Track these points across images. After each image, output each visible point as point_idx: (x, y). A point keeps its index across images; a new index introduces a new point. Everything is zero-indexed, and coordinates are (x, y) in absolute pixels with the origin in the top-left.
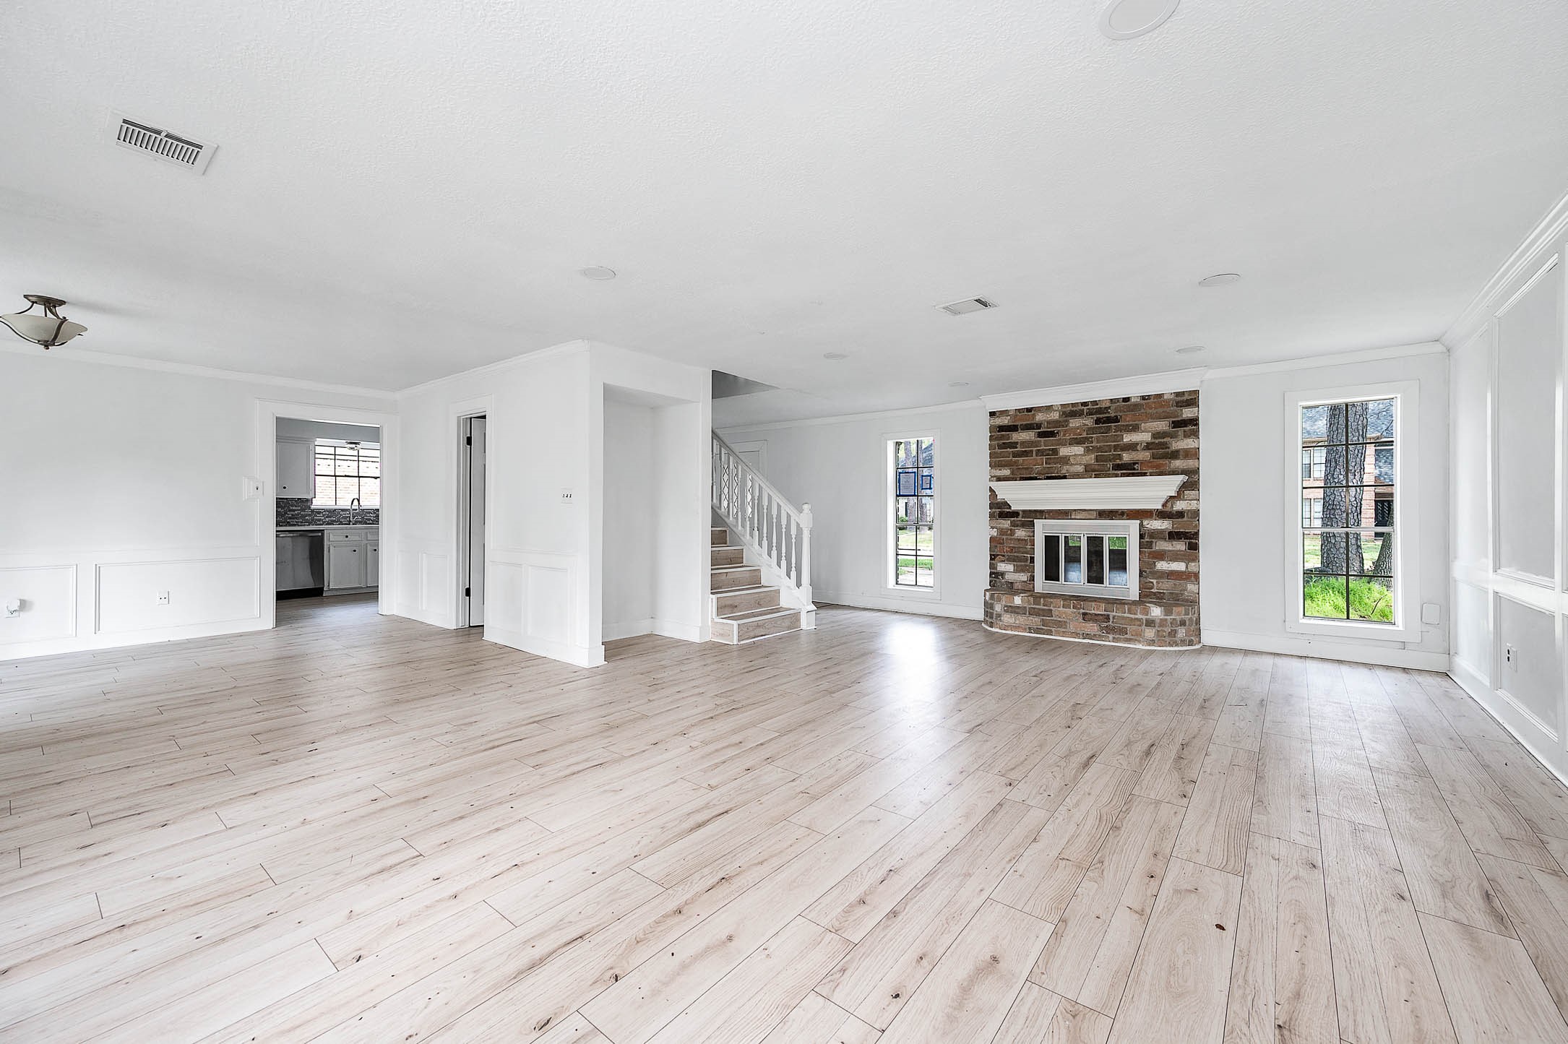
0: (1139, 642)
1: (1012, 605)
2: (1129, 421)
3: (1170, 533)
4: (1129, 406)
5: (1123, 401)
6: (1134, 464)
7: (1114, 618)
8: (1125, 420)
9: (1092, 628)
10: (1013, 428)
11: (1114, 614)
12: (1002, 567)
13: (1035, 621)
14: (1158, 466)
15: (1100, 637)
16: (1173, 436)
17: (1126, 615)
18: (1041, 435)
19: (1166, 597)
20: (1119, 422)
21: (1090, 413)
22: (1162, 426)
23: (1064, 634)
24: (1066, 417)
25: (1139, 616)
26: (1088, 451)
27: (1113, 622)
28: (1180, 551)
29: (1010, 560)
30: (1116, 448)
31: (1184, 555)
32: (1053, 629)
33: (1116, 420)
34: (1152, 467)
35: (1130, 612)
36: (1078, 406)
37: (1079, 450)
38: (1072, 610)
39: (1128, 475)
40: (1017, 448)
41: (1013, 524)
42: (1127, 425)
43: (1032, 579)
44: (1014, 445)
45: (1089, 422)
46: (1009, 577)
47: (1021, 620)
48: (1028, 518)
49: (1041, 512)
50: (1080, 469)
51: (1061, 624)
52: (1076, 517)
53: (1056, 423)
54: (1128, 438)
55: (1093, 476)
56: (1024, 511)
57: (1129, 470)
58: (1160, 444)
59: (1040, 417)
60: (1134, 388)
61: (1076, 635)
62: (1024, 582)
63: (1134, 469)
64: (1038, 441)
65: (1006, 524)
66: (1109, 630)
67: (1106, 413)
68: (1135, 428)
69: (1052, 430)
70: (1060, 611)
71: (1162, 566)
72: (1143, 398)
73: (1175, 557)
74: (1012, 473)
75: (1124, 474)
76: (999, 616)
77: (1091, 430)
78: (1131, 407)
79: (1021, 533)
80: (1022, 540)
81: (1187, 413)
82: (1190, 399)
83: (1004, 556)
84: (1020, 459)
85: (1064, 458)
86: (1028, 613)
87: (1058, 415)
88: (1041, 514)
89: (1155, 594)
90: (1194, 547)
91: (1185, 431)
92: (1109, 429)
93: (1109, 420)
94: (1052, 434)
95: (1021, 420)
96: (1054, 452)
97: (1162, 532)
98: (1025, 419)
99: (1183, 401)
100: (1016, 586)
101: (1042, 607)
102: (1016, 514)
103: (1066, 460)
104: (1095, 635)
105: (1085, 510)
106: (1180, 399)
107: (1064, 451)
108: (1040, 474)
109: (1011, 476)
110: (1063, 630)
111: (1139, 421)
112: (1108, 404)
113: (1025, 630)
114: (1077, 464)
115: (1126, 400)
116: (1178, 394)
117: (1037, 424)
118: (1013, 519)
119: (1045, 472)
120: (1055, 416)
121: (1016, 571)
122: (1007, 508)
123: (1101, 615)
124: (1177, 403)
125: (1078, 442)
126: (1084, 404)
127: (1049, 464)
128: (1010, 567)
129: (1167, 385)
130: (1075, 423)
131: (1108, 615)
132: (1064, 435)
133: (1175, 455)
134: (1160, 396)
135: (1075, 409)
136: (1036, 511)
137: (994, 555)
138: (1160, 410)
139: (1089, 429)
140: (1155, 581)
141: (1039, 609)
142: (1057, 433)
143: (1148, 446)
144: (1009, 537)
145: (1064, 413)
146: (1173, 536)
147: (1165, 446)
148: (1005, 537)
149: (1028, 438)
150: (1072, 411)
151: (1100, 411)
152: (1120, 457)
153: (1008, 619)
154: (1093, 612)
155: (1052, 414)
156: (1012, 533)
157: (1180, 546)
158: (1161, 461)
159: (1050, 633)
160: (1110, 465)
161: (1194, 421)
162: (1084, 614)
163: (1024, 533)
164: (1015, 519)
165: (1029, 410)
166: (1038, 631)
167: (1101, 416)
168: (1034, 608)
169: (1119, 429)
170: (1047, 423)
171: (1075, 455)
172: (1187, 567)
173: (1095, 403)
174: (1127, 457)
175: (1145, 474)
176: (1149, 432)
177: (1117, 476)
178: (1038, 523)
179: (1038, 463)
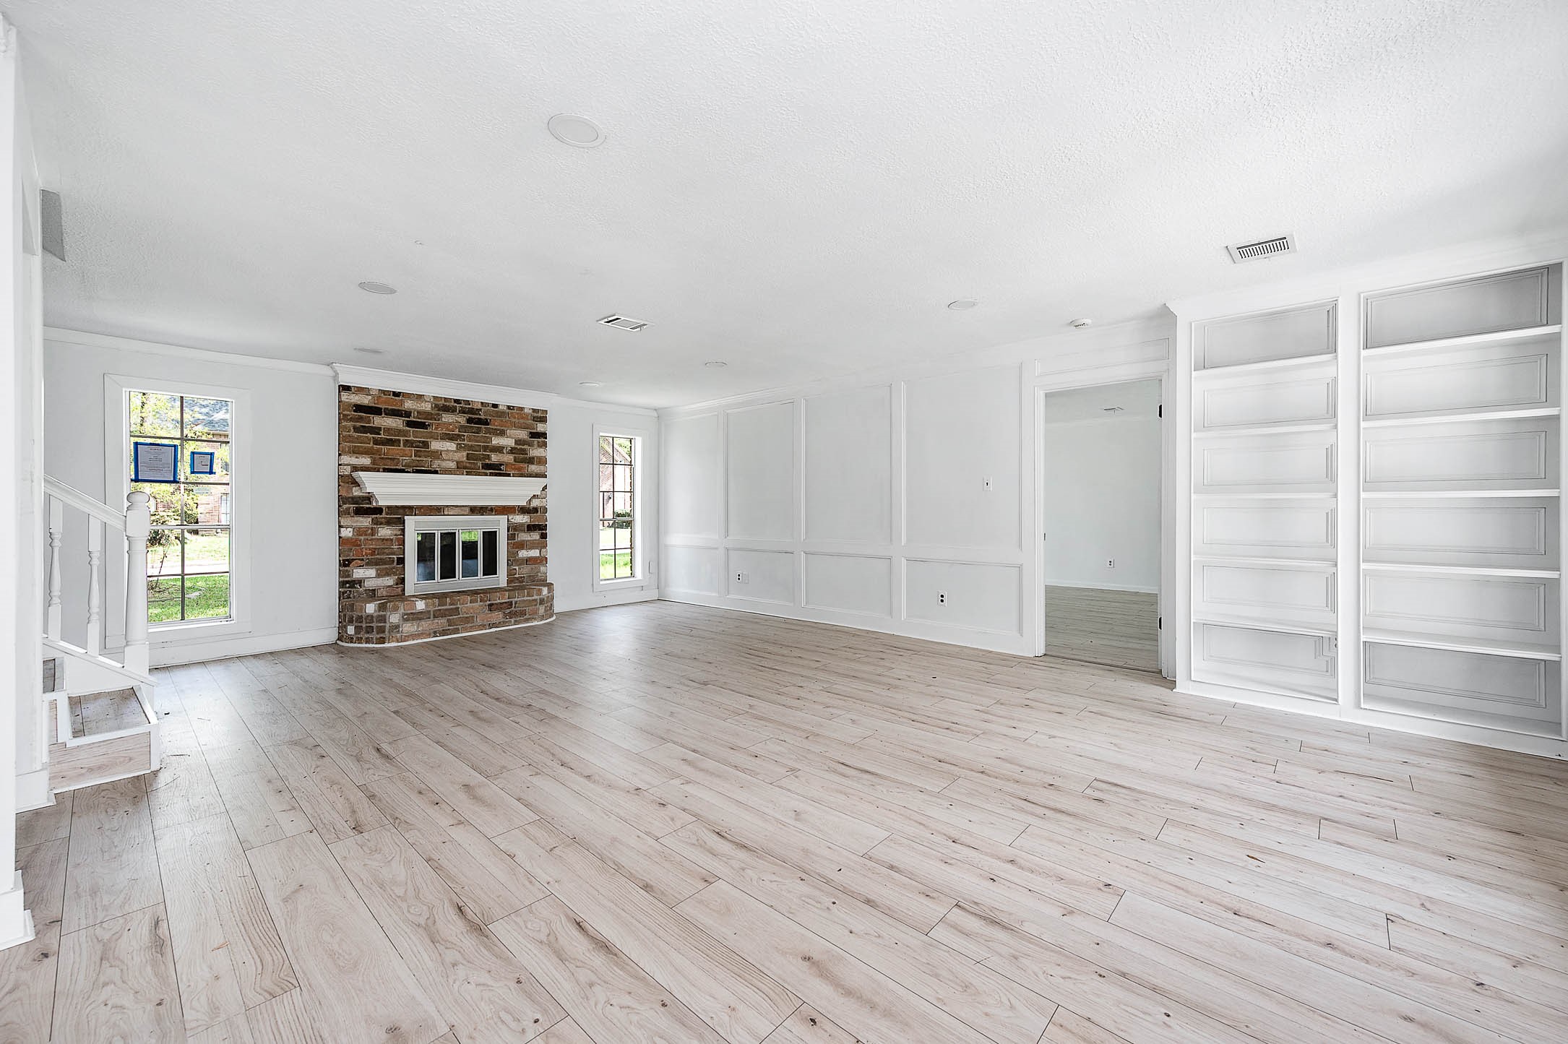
0: (535, 619)
1: (414, 611)
2: (497, 426)
3: (528, 526)
4: (497, 412)
5: (493, 407)
6: (501, 465)
7: (516, 603)
8: (494, 425)
9: (497, 616)
10: (376, 411)
11: (516, 599)
12: (358, 573)
13: (442, 622)
14: (519, 469)
15: (504, 624)
16: (530, 445)
17: (525, 598)
18: (410, 424)
19: (525, 580)
20: (488, 425)
21: (463, 411)
22: (523, 434)
23: (471, 629)
24: (439, 410)
25: (535, 597)
26: (459, 448)
27: (515, 607)
28: (535, 540)
29: (370, 564)
30: (485, 448)
31: (539, 544)
32: (460, 627)
33: (486, 422)
34: (515, 469)
35: (528, 595)
36: (451, 402)
37: (451, 446)
38: (479, 603)
39: (496, 475)
40: (380, 434)
41: (375, 522)
42: (496, 429)
43: (402, 581)
44: (376, 430)
45: (462, 420)
46: (369, 584)
47: (425, 625)
48: (397, 515)
49: (410, 508)
50: (453, 465)
51: (468, 620)
52: (449, 513)
53: (428, 415)
54: (496, 441)
55: (465, 473)
56: (389, 507)
57: (496, 470)
58: (521, 449)
59: (409, 405)
60: (504, 397)
61: (483, 627)
62: (389, 586)
63: (501, 470)
64: (407, 430)
65: (365, 521)
66: (512, 615)
67: (477, 414)
68: (502, 433)
69: (423, 420)
70: (467, 606)
71: (523, 554)
72: (509, 407)
73: (532, 546)
74: (373, 463)
75: (492, 473)
76: (397, 627)
77: (462, 428)
78: (499, 414)
79: (385, 532)
80: (387, 540)
81: (540, 428)
82: (541, 417)
83: (363, 560)
84: (384, 448)
85: (434, 452)
86: (432, 616)
87: (430, 406)
88: (410, 510)
89: (517, 579)
90: (544, 536)
91: (538, 442)
92: (479, 431)
93: (480, 421)
94: (423, 426)
95: (385, 403)
96: (425, 445)
97: (522, 525)
98: (391, 403)
99: (537, 417)
100: (379, 593)
101: (448, 607)
102: (379, 510)
103: (437, 455)
104: (500, 623)
105: (457, 506)
106: (535, 415)
107: (436, 445)
108: (408, 466)
109: (371, 466)
110: (471, 625)
111: (505, 427)
112: (479, 406)
113: (429, 636)
114: (449, 460)
115: (495, 406)
116: (534, 410)
117: (406, 411)
118: (374, 516)
119: (414, 464)
120: (427, 407)
121: (378, 576)
122: (368, 504)
123: (506, 603)
124: (534, 417)
125: (451, 438)
126: (457, 401)
127: (420, 457)
128: (371, 572)
129: (528, 400)
130: (447, 418)
131: (511, 602)
132: (436, 429)
133: (531, 461)
134: (522, 409)
135: (448, 404)
136: (404, 507)
137: (347, 560)
138: (522, 421)
139: (462, 427)
140: (517, 568)
141: (446, 610)
142: (429, 425)
143: (512, 451)
144: (370, 538)
145: (436, 406)
146: (531, 528)
147: (524, 452)
148: (362, 538)
149: (394, 425)
150: (446, 406)
151: (472, 411)
152: (489, 457)
153: (408, 628)
154: (499, 601)
155: (423, 404)
156: (373, 532)
157: (536, 536)
158: (521, 465)
159: (456, 631)
160: (480, 464)
161: (544, 435)
162: (490, 605)
163: (389, 532)
164: (378, 516)
165: (396, 394)
166: (444, 633)
167: (474, 416)
168: (440, 610)
169: (488, 431)
170: (418, 413)
171: (447, 451)
172: (540, 554)
173: (467, 402)
174: (495, 458)
175: (508, 475)
176: (512, 438)
177: (486, 474)
178: (410, 521)
179: (406, 455)
